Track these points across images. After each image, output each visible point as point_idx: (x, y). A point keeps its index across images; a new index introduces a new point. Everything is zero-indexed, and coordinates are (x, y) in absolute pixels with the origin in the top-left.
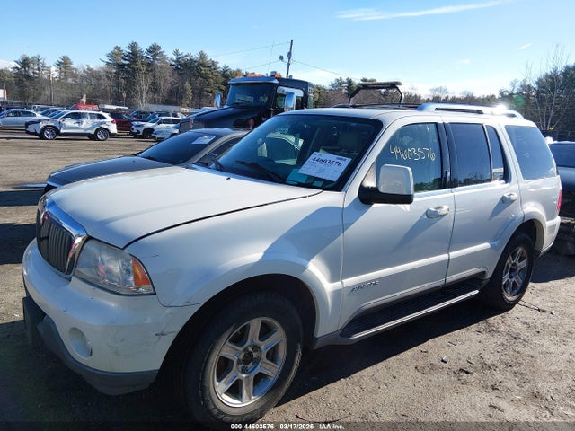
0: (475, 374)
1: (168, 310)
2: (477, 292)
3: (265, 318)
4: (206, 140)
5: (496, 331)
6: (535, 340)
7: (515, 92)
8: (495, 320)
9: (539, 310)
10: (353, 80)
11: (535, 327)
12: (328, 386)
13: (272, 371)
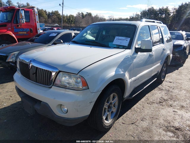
0: (164, 103)
1: (93, 94)
2: (156, 79)
3: (114, 93)
4: (54, 35)
5: (162, 90)
6: (173, 91)
7: (134, 16)
8: (160, 86)
9: (170, 82)
10: (83, 13)
11: (172, 87)
12: (127, 112)
13: (114, 110)
